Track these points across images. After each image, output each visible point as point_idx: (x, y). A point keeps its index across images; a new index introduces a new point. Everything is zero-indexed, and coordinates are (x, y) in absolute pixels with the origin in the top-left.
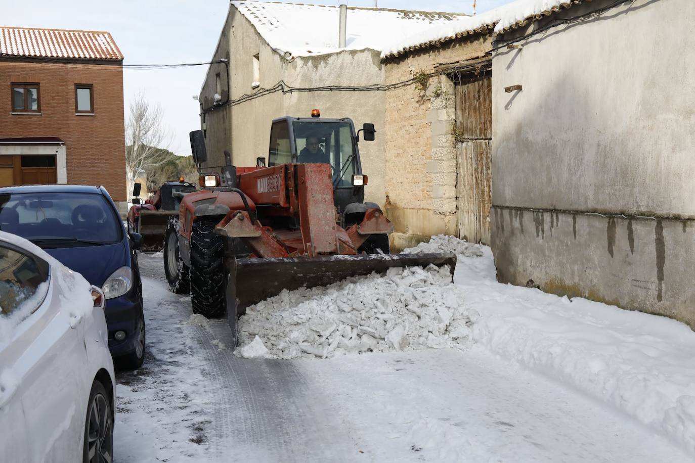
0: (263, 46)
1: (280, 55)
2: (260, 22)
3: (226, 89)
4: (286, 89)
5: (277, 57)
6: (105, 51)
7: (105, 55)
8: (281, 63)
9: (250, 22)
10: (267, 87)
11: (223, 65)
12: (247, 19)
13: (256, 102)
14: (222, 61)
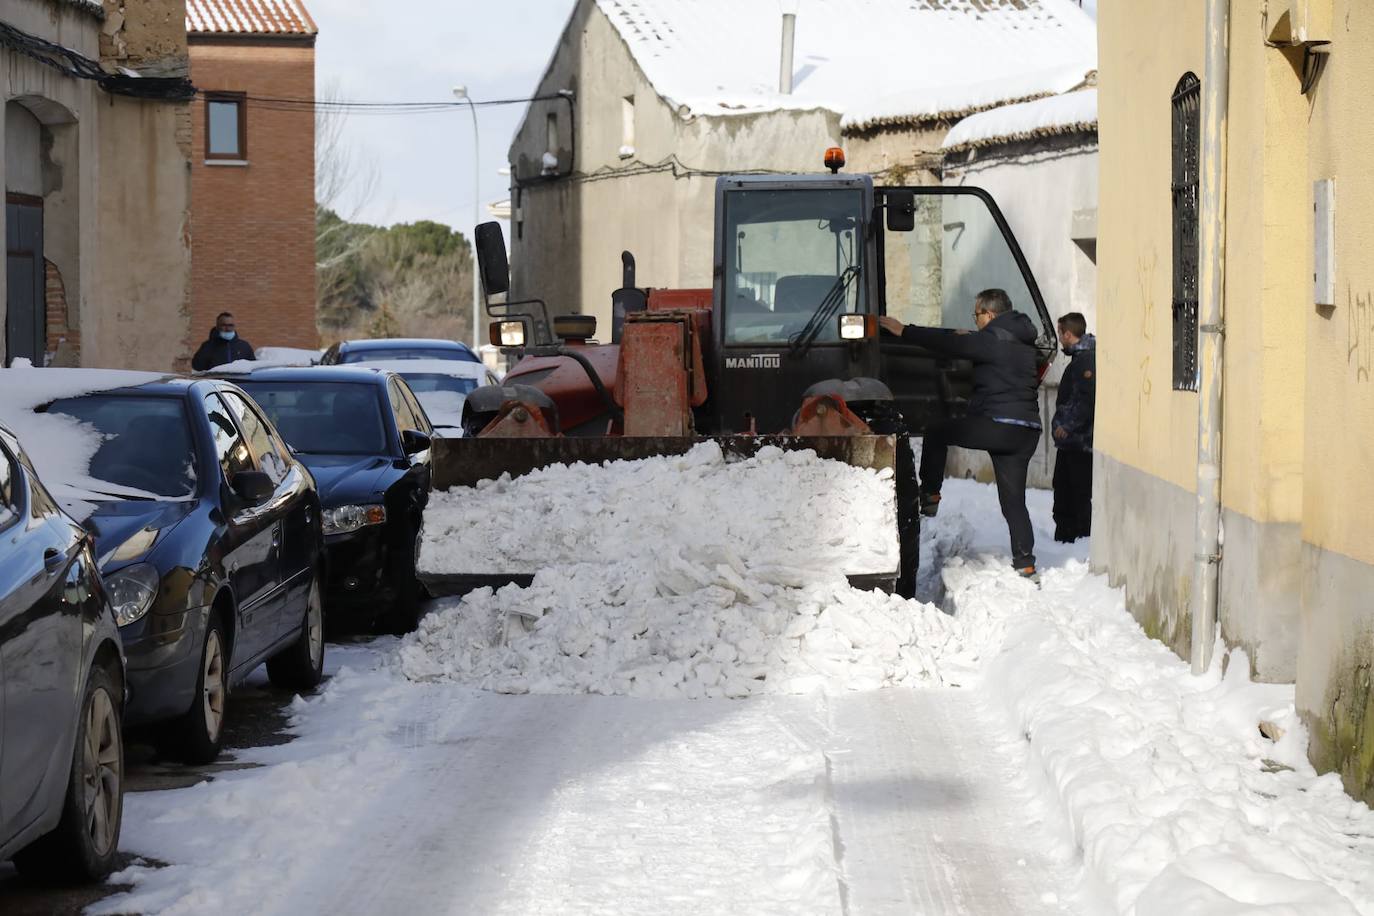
0: (642, 85)
1: (671, 109)
2: (638, 34)
3: (568, 147)
4: (680, 171)
5: (665, 110)
6: (273, 12)
7: (274, 22)
8: (672, 124)
9: (618, 33)
10: (648, 161)
11: (563, 102)
12: (613, 27)
13: (627, 183)
14: (562, 96)
